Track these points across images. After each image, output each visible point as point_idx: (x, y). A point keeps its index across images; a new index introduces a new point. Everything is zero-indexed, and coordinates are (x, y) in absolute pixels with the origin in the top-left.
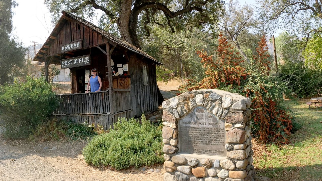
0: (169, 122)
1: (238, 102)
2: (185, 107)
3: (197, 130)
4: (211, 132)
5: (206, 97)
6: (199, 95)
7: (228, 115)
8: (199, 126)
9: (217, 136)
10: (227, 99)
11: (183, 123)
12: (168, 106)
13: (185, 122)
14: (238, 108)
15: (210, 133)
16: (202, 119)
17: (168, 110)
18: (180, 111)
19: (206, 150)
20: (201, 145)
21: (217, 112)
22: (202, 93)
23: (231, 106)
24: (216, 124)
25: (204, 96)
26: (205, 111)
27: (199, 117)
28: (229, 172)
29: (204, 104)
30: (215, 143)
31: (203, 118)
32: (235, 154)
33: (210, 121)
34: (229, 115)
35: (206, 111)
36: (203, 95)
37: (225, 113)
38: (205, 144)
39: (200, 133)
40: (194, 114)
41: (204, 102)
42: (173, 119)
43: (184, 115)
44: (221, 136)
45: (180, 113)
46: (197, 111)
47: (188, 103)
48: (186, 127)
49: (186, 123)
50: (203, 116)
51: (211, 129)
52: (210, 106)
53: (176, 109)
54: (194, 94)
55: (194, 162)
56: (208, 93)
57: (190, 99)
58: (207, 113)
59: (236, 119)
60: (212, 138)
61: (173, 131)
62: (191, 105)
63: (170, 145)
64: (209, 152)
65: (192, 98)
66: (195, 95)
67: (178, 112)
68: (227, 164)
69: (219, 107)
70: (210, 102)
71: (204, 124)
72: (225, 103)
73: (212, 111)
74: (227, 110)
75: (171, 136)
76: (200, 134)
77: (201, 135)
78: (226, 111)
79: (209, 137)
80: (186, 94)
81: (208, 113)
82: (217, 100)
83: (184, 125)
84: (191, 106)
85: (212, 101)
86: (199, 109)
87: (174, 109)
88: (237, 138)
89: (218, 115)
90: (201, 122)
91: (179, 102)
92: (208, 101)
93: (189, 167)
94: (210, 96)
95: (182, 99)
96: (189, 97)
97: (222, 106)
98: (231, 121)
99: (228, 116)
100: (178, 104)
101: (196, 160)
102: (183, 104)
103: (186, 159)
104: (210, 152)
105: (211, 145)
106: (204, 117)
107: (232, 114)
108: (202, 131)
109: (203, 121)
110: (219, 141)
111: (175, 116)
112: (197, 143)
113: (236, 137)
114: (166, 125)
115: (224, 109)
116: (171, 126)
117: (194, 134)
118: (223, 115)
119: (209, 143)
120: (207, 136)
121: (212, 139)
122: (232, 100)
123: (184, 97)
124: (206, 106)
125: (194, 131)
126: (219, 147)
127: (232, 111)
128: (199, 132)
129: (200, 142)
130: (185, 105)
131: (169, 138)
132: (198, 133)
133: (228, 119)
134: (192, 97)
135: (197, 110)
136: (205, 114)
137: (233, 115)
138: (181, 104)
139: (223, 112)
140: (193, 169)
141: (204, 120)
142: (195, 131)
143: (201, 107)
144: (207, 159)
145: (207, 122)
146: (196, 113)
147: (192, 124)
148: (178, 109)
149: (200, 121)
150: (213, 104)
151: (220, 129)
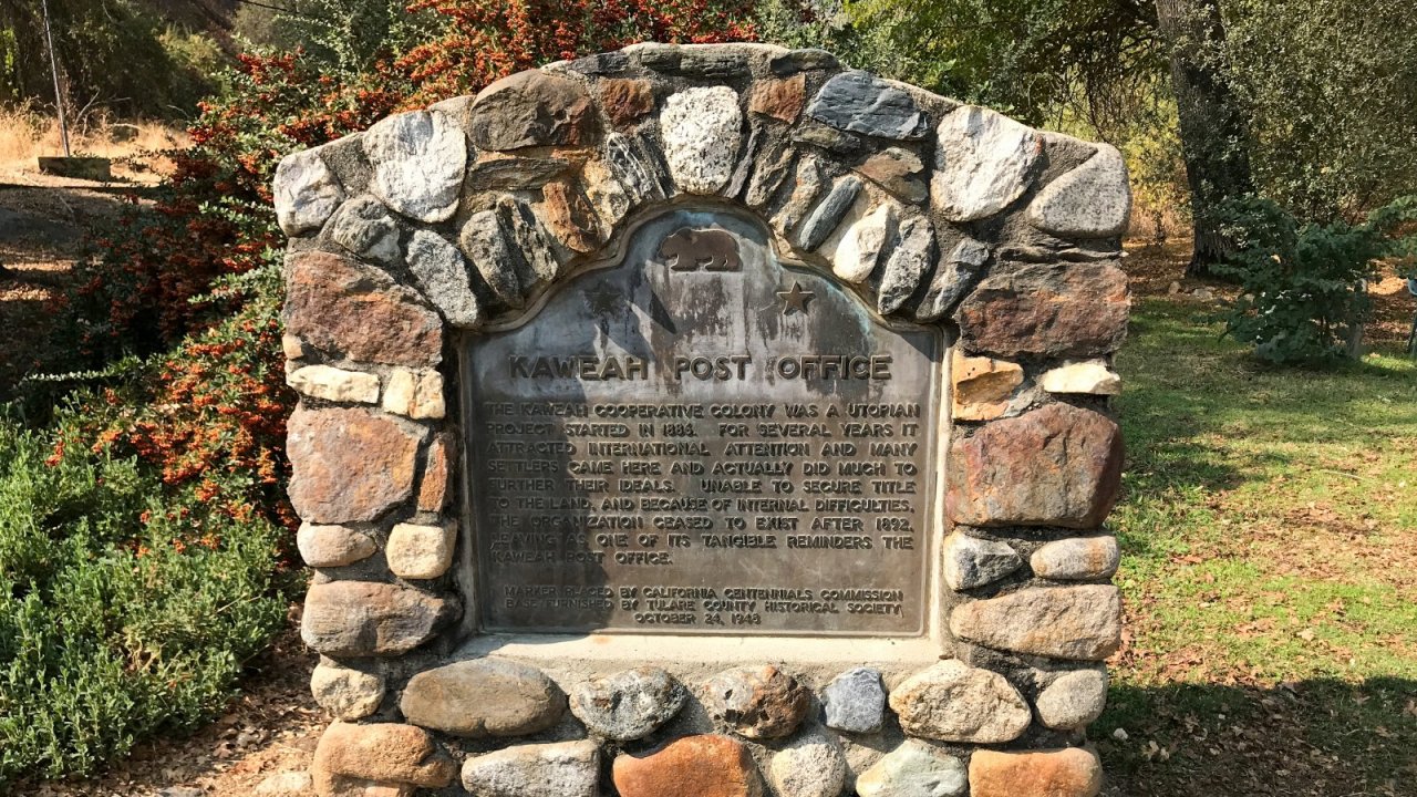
0: (367, 361)
1: (1090, 164)
2: (548, 215)
3: (658, 424)
4: (791, 441)
5: (772, 110)
6: (700, 93)
7: (984, 285)
8: (674, 388)
9: (848, 471)
10: (986, 136)
11: (516, 367)
12: (350, 205)
13: (532, 359)
14: (1087, 225)
15: (785, 449)
16: (708, 322)
17: (355, 245)
18: (498, 247)
19: (740, 594)
20: (692, 558)
21: (882, 259)
22: (734, 76)
23: (1023, 202)
24: (850, 367)
25: (756, 104)
26: (746, 245)
27: (678, 311)
28: (965, 763)
29: (746, 184)
30: (822, 534)
31: (722, 313)
32: (1049, 617)
33: (790, 341)
34: (998, 280)
35: (757, 248)
36: (739, 92)
37: (961, 267)
38: (732, 541)
39: (682, 450)
40: (637, 278)
41: (747, 160)
42: (410, 331)
43: (526, 294)
44: (883, 470)
45: (486, 270)
46: (660, 256)
47: (573, 178)
48: (542, 406)
49: (548, 368)
50: (719, 295)
51: (797, 412)
52: (815, 200)
53: (449, 228)
54: (645, 83)
55: (645, 699)
56: (801, 79)
57: (600, 132)
58: (766, 267)
59: (1062, 318)
60: (800, 488)
61: (423, 447)
62: (615, 188)
63: (388, 577)
64: (761, 604)
65: (624, 122)
66: (660, 98)
67: (469, 265)
68: (956, 704)
69: (898, 207)
70: (808, 163)
71: (734, 368)
72: (963, 174)
73: (824, 250)
74: (975, 237)
75: (399, 496)
76: (683, 461)
77: (694, 470)
78: (966, 249)
79: (770, 483)
80: (557, 80)
81: (778, 271)
82: (883, 143)
83: (526, 389)
84: (613, 198)
85: (831, 153)
86: (687, 236)
87: (419, 235)
88: (1067, 487)
89: (887, 283)
90: (695, 355)
91: (482, 158)
92: (795, 159)
93: (582, 749)
94: (812, 107)
95: (512, 133)
96: (591, 113)
97: (926, 205)
98: (1019, 335)
99: (989, 296)
100: (472, 182)
101: (661, 683)
102: (521, 178)
103: (554, 688)
104: (771, 608)
105: (783, 553)
106: (733, 311)
107: (1030, 274)
108: (706, 433)
109: (721, 342)
110: (862, 517)
111: (431, 307)
112: (652, 543)
113: (1059, 473)
114: (331, 395)
115: (943, 234)
116: (396, 400)
117: (628, 461)
118: (946, 280)
119: (765, 535)
120: (752, 480)
121: (798, 496)
122: (1033, 146)
123: (542, 113)
124: (775, 201)
125: (627, 434)
126: (860, 563)
127: (1033, 250)
128: (670, 440)
129: (683, 533)
130: (548, 188)
131: (371, 513)
132: (662, 450)
133: (984, 324)
134: (626, 109)
135: (662, 243)
136: (748, 284)
137: (1041, 284)
138: (501, 186)
139: (934, 254)
140: (623, 764)
141: (735, 338)
142: (636, 441)
143: (709, 217)
144: (762, 673)
145: (761, 349)
146: (655, 271)
147: (607, 377)
148: (466, 230)
149: (695, 347)
150: (839, 183)
151: (883, 413)
